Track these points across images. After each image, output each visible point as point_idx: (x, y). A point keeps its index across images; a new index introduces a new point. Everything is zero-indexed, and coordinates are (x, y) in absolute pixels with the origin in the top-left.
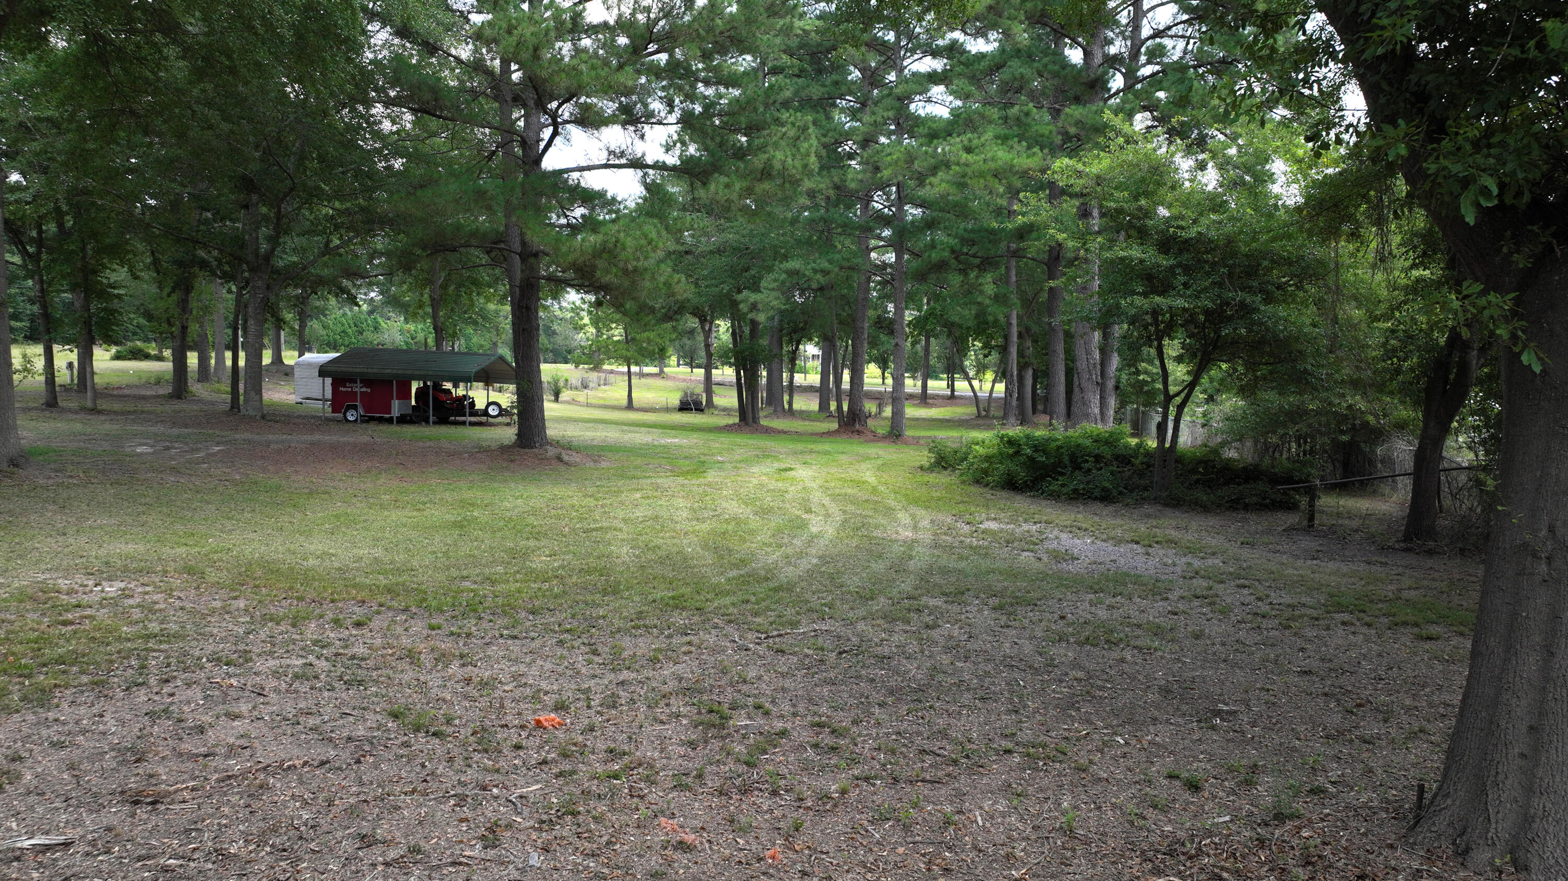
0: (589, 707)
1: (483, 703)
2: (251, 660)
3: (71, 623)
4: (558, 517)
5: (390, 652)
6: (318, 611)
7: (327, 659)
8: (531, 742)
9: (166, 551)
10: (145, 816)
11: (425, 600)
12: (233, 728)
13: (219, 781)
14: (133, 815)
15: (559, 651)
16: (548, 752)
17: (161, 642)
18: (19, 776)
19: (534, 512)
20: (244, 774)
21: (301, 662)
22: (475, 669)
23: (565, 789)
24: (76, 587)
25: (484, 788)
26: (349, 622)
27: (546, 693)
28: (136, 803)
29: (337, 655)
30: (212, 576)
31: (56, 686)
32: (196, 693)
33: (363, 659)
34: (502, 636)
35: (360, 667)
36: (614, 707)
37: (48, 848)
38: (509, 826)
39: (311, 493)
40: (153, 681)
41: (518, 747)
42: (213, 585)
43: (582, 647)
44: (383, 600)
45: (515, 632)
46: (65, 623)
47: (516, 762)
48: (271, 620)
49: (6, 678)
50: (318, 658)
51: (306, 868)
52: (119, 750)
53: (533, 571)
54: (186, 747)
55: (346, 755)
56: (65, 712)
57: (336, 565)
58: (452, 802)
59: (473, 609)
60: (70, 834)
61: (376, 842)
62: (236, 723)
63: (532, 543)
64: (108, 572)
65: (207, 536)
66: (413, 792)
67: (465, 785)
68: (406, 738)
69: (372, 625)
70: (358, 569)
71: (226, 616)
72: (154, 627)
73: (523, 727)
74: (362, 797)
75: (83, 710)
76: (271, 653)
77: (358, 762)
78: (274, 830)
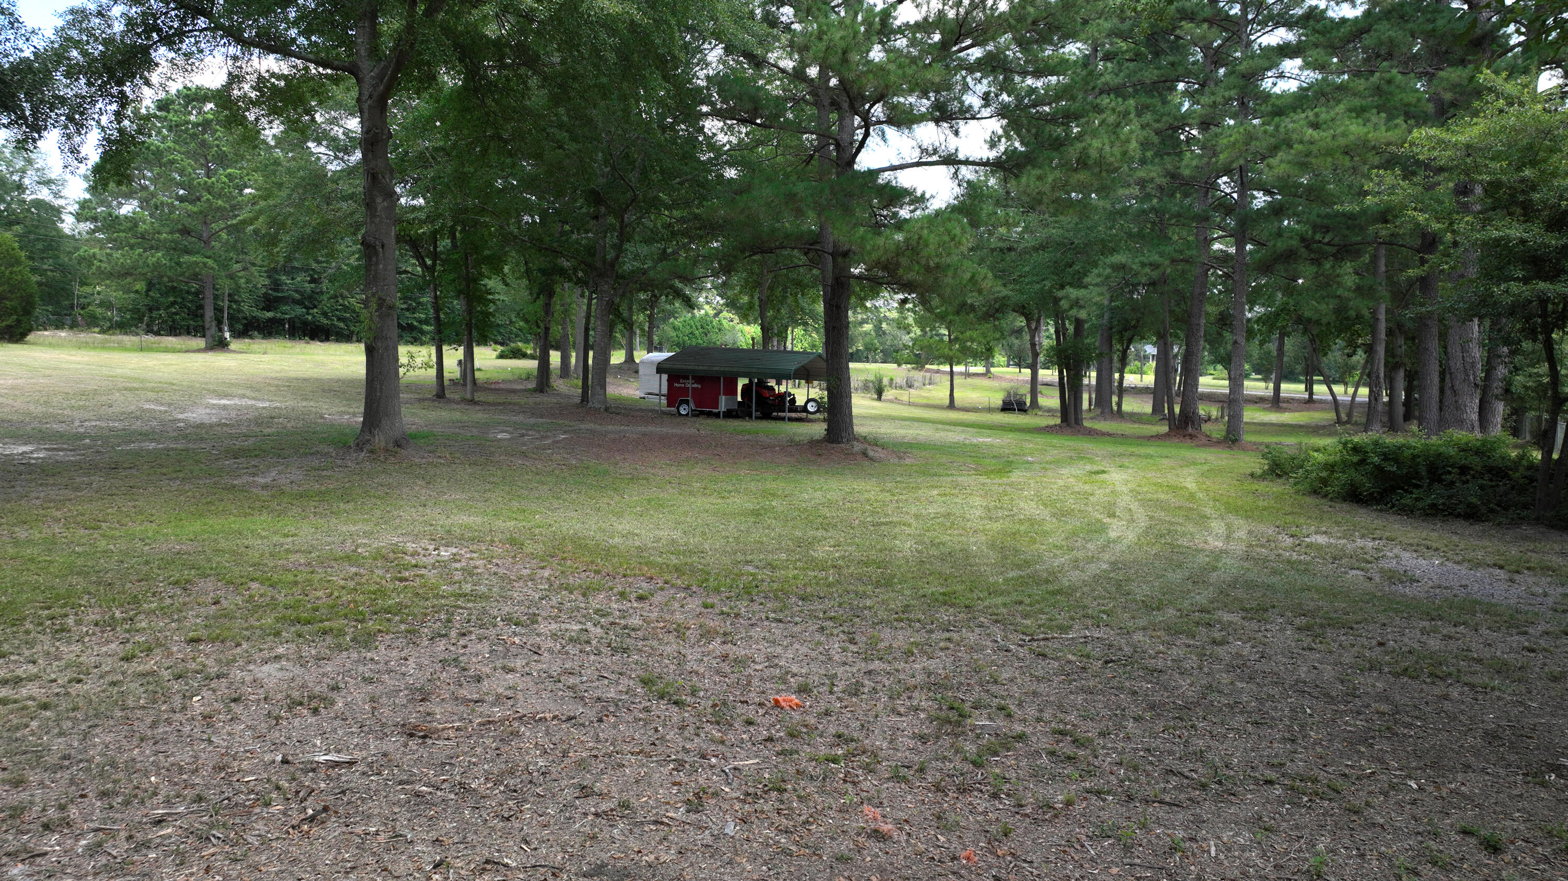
0: (831, 693)
1: (733, 678)
2: (537, 622)
3: (406, 580)
4: (852, 510)
5: (662, 624)
6: (610, 584)
7: (602, 627)
8: (767, 720)
9: (499, 524)
10: (415, 748)
11: (707, 580)
12: (505, 680)
13: (480, 724)
14: (406, 745)
15: (818, 637)
16: (778, 731)
17: (469, 601)
18: (333, 703)
19: (830, 504)
20: (502, 721)
21: (576, 627)
22: (734, 648)
23: (781, 767)
24: (420, 550)
25: (703, 757)
26: (633, 597)
27: (794, 675)
28: (411, 735)
29: (612, 624)
30: (529, 548)
31: (380, 631)
32: (484, 647)
33: (633, 630)
34: (767, 618)
35: (629, 636)
36: (856, 695)
37: (337, 764)
38: (715, 794)
39: (632, 479)
40: (453, 634)
41: (750, 723)
42: (527, 555)
43: (841, 635)
44: (669, 578)
45: (781, 616)
46: (401, 580)
47: (744, 736)
48: (566, 589)
49: (346, 622)
50: (595, 625)
51: (528, 809)
52: (412, 689)
53: (813, 559)
54: (464, 692)
55: (591, 714)
56: (380, 653)
57: (637, 543)
58: (672, 766)
59: (748, 592)
60: (358, 755)
61: (593, 793)
62: (510, 676)
63: (820, 533)
64: (448, 539)
65: (535, 513)
66: (638, 753)
67: (687, 751)
68: (649, 704)
69: (653, 599)
70: (654, 548)
71: (529, 583)
72: (467, 588)
73: (761, 705)
74: (594, 752)
75: (395, 653)
76: (556, 619)
77: (600, 720)
78: (512, 772)
